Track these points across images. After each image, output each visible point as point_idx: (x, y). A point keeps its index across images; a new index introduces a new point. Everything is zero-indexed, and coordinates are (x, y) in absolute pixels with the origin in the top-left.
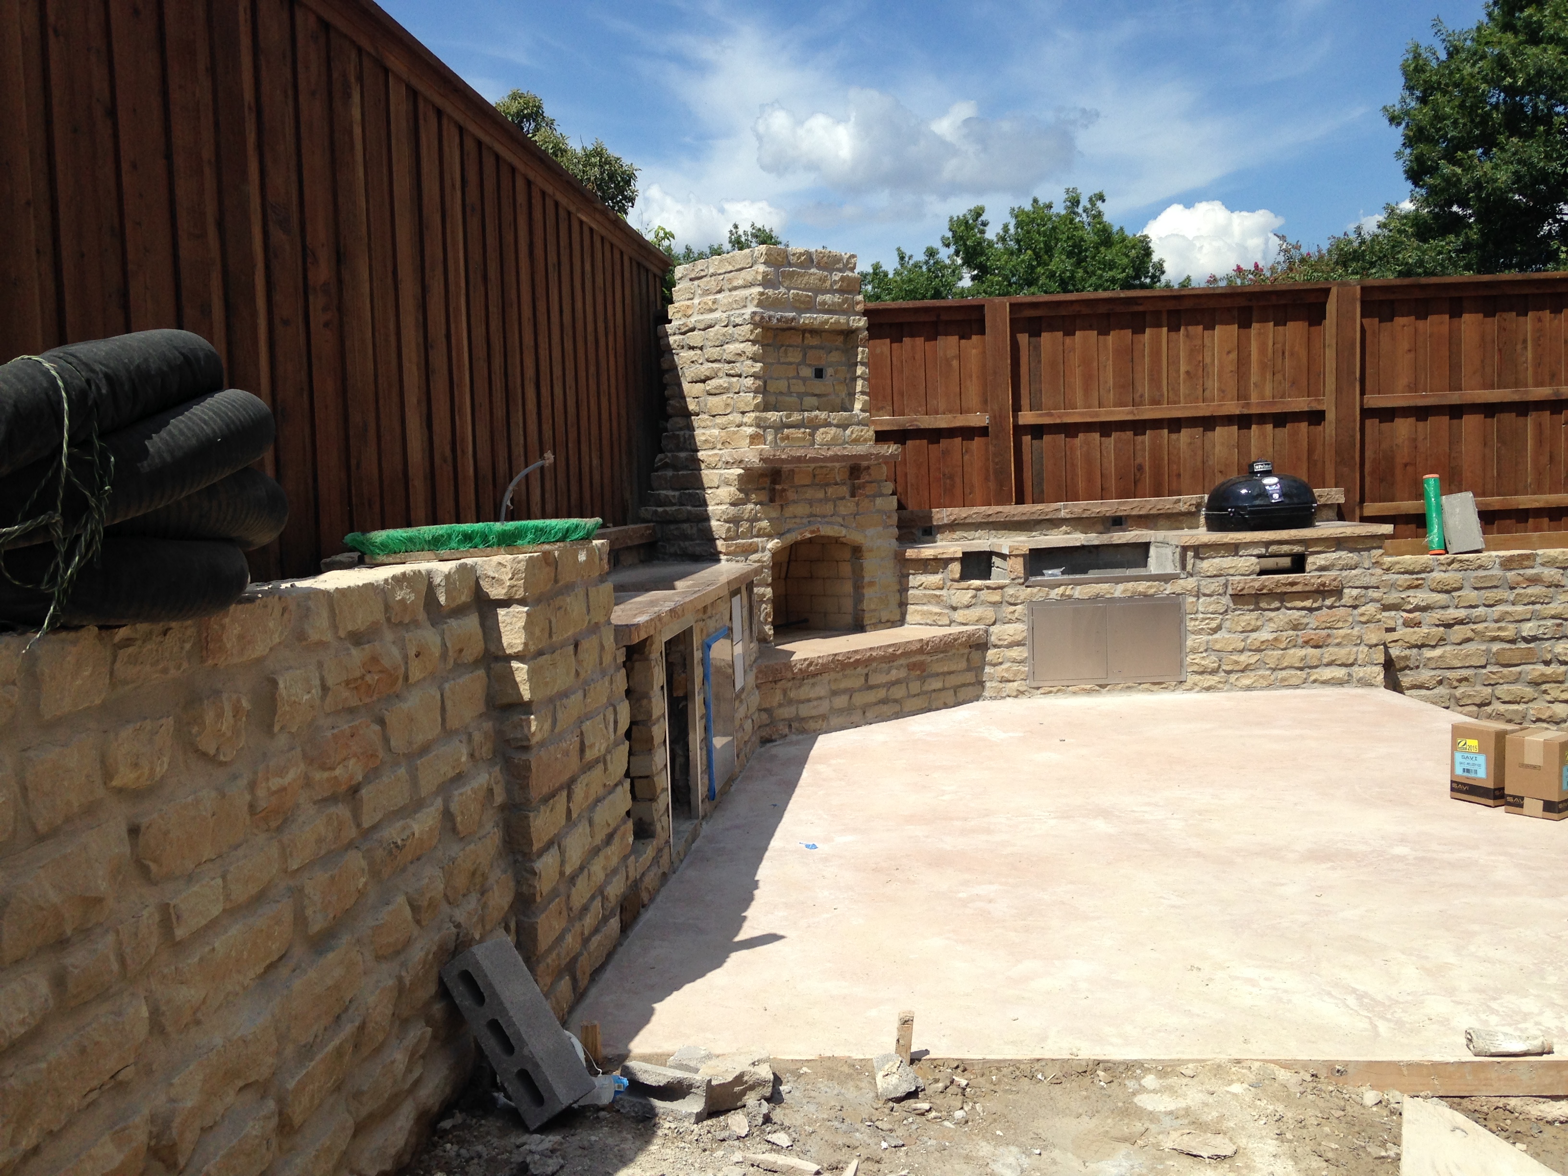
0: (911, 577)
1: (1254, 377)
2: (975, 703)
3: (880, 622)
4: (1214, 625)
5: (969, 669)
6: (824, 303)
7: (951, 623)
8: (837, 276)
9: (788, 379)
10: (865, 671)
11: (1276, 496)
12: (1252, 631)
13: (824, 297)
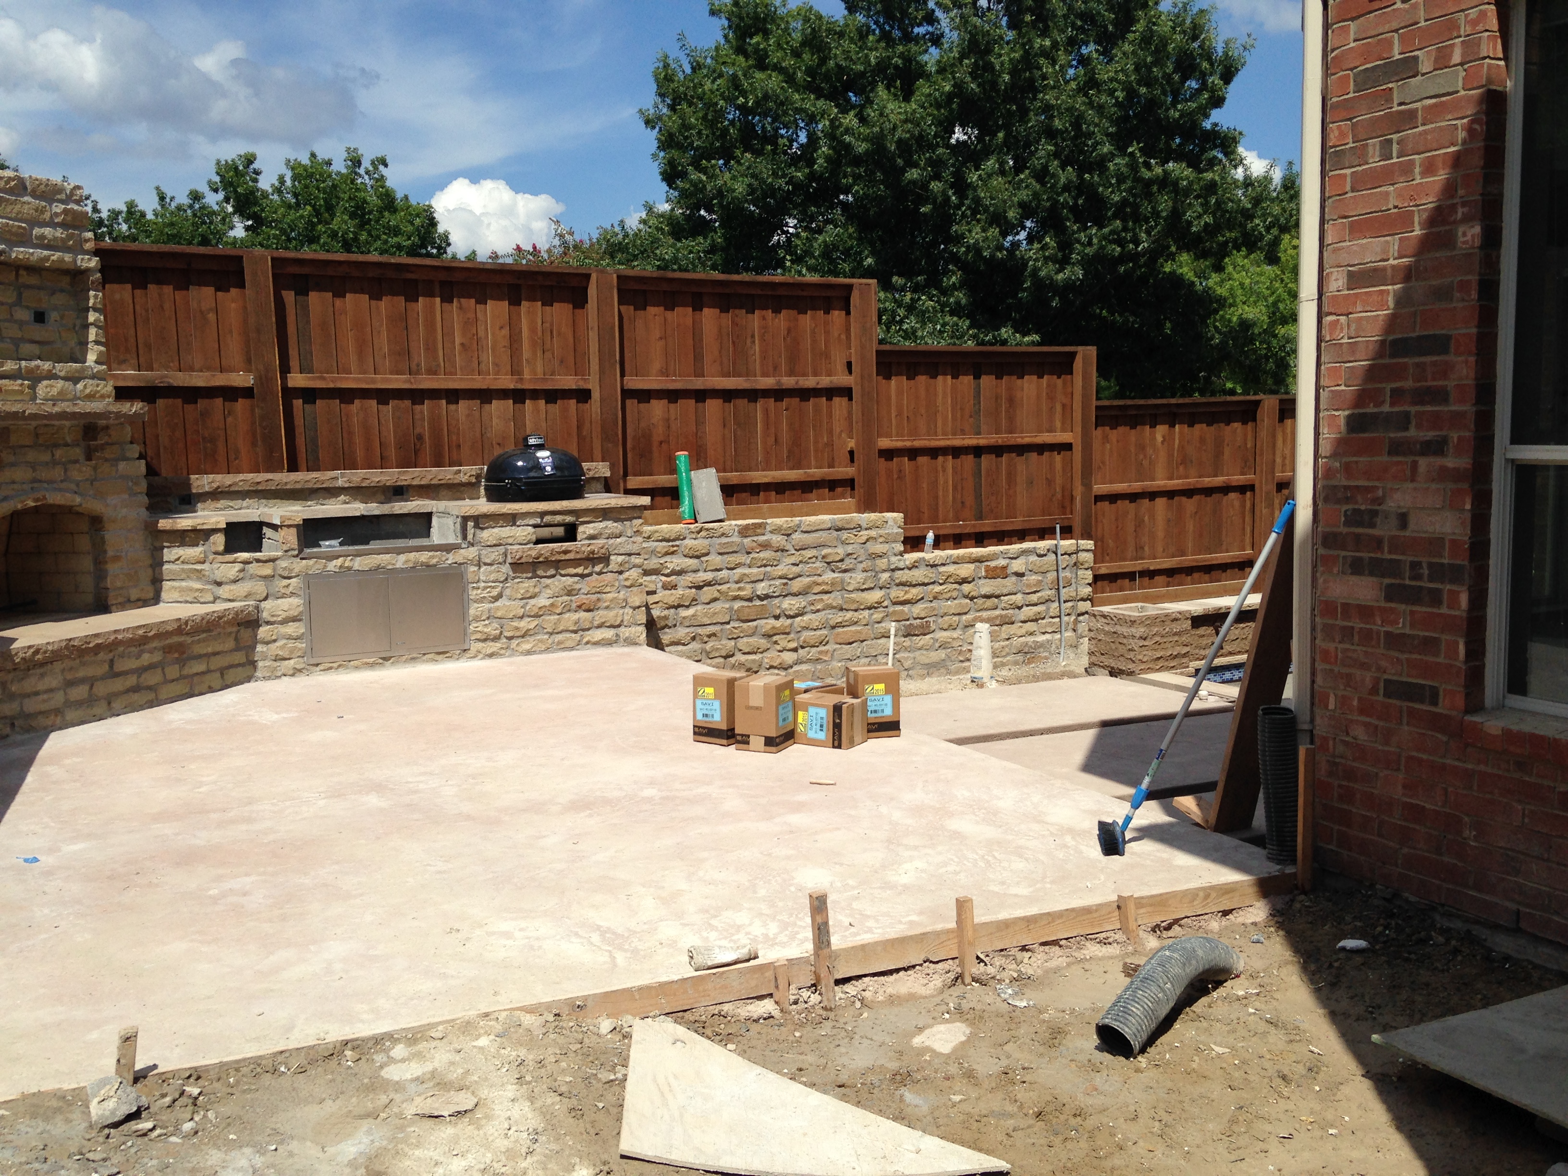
0: (165, 550)
2: (246, 685)
3: (129, 601)
4: (495, 593)
5: (237, 649)
6: (42, 237)
7: (216, 599)
8: (58, 208)
10: (111, 655)
11: (549, 469)
13: (42, 230)
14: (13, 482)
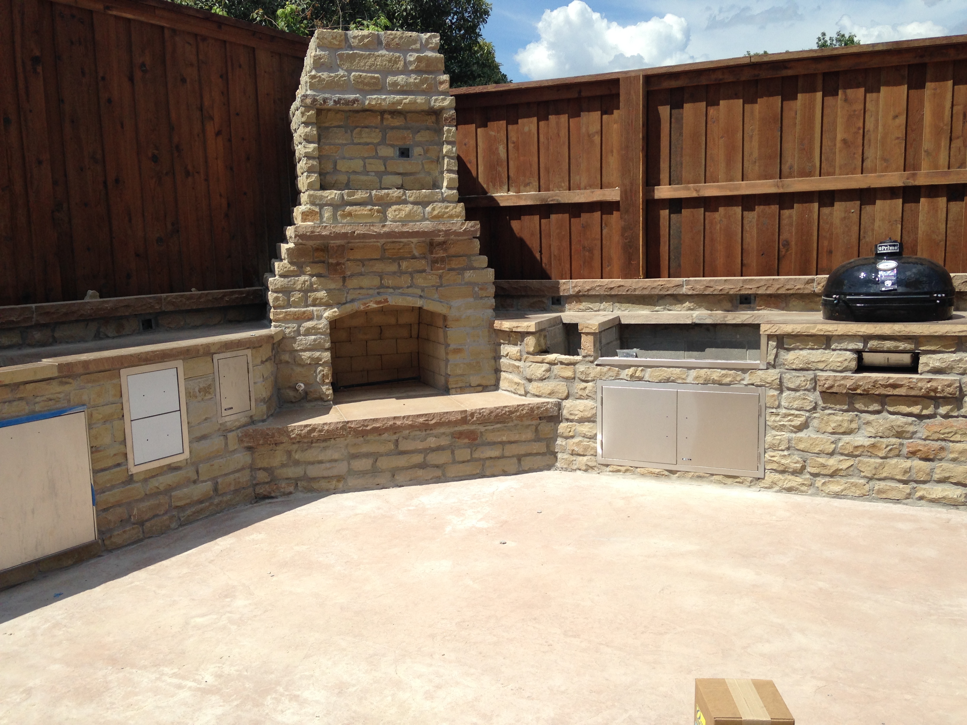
0: (502, 346)
1: (927, 143)
2: (546, 473)
3: (470, 386)
4: (797, 422)
5: (537, 439)
6: (395, 84)
7: (526, 394)
8: (412, 57)
9: (364, 159)
10: (395, 437)
11: (888, 283)
12: (844, 433)
13: (395, 78)
14: (361, 288)
